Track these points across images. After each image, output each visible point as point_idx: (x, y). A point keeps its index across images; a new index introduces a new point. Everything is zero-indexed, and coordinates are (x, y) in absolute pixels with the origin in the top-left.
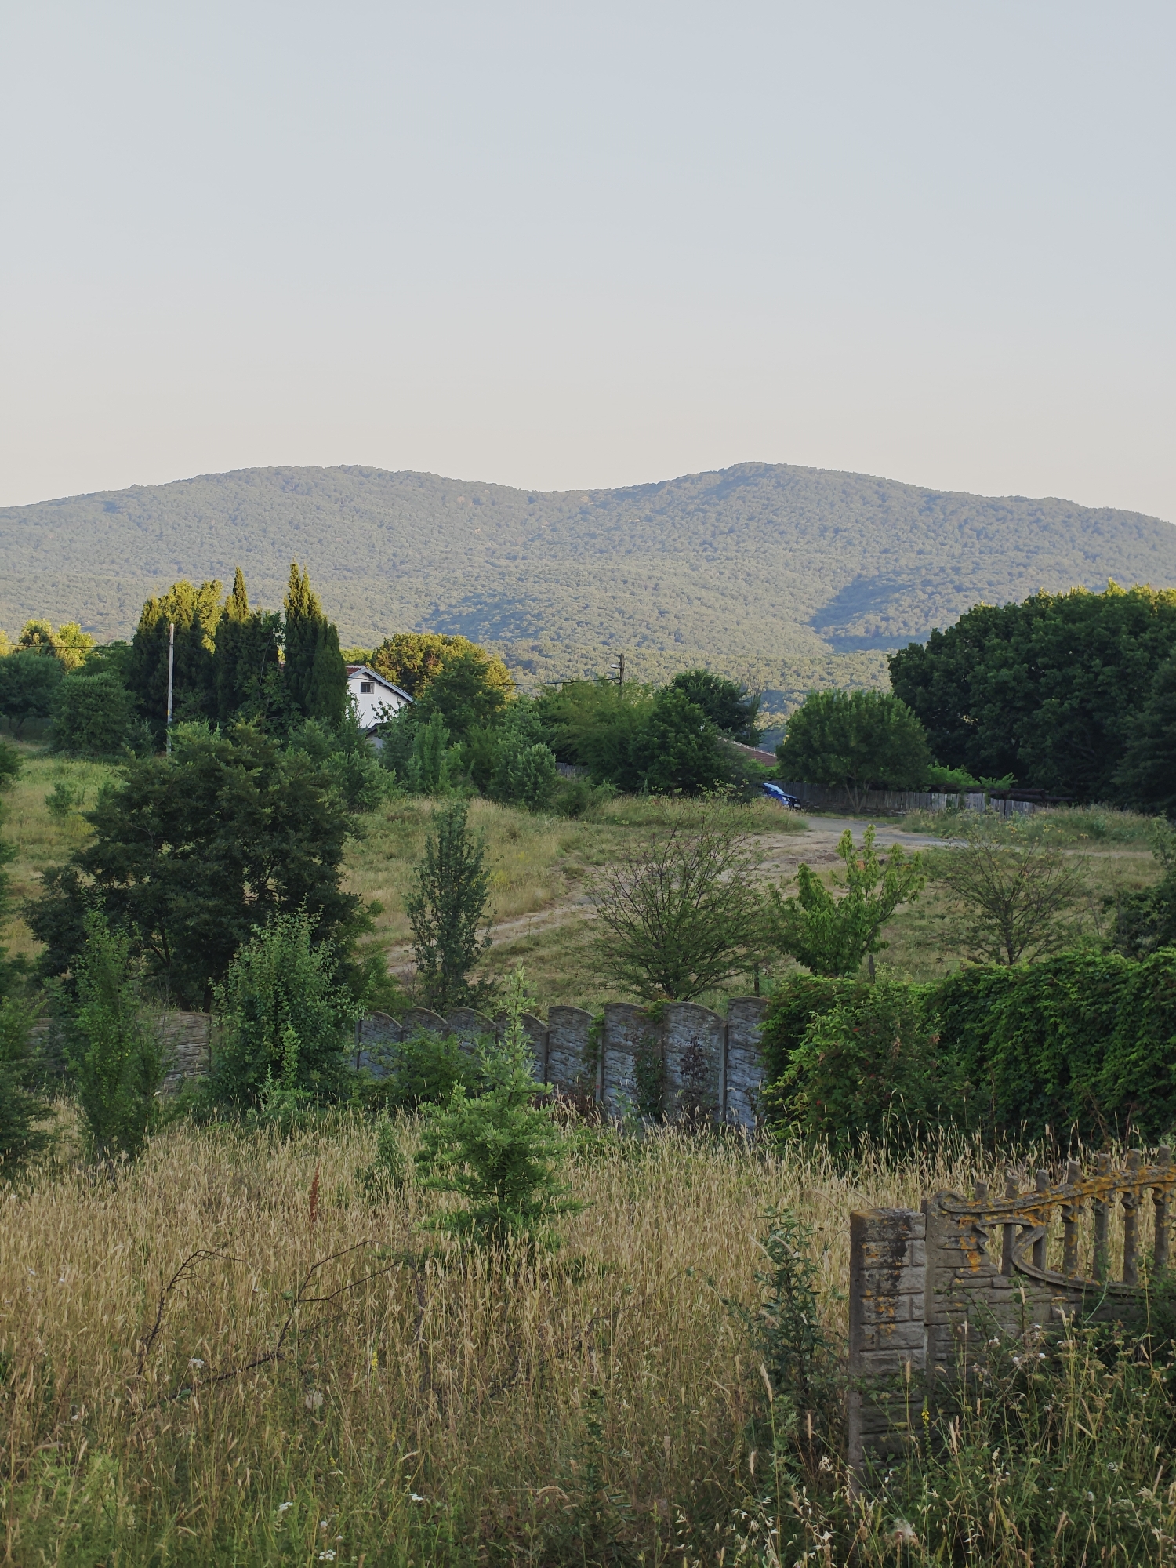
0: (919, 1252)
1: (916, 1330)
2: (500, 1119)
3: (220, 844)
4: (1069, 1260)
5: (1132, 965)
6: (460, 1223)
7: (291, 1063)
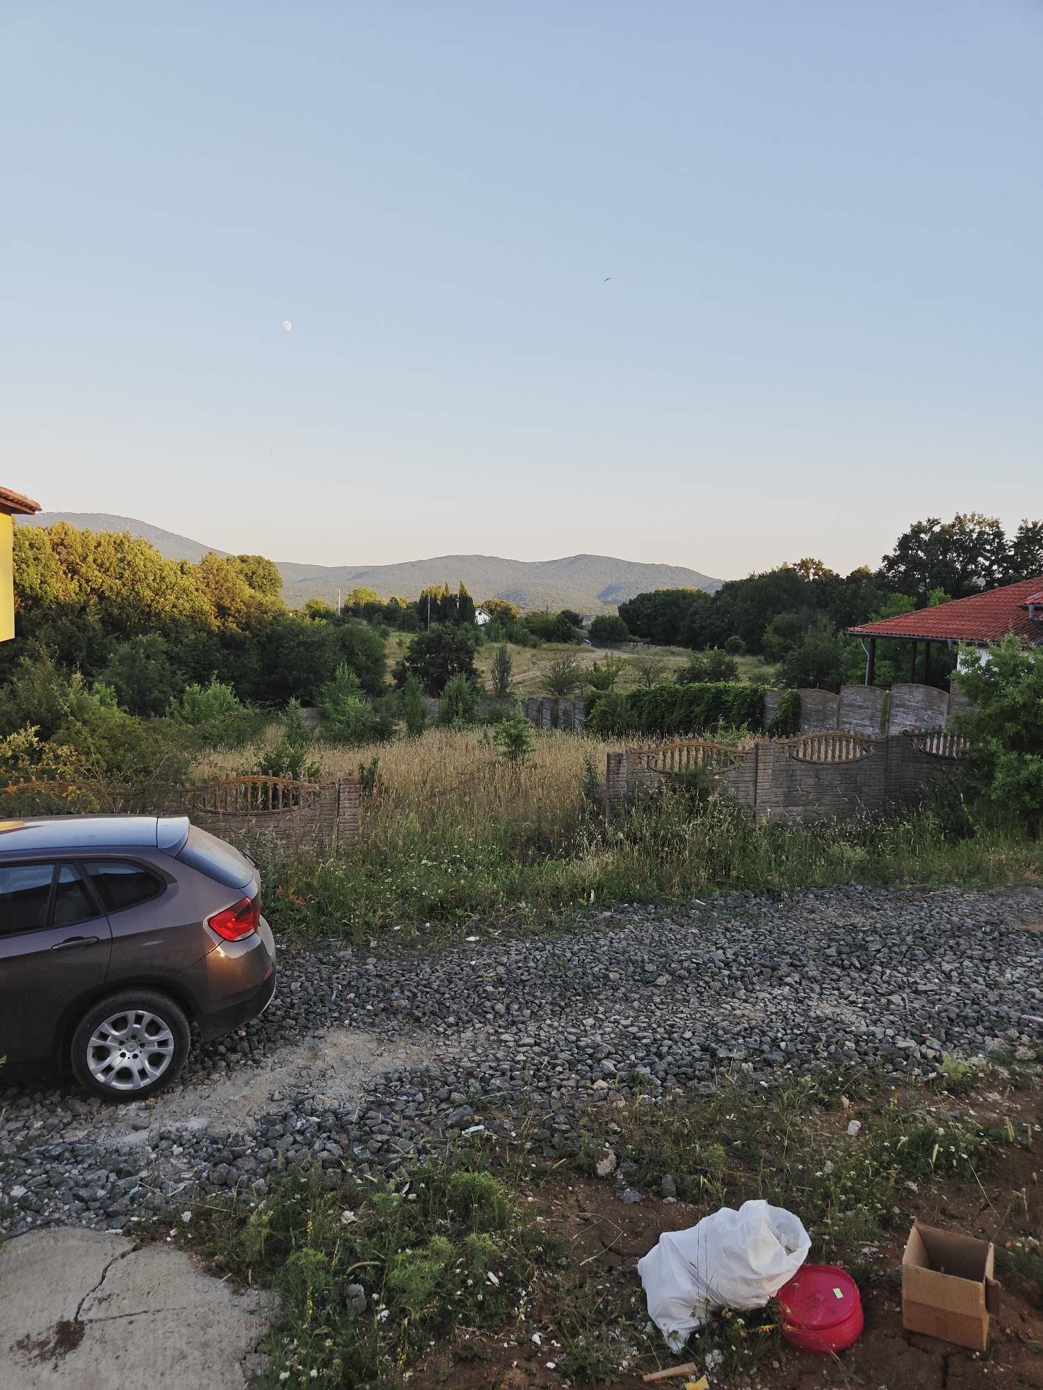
0: (624, 763)
1: (624, 783)
2: (515, 728)
3: (442, 655)
4: (664, 765)
5: (681, 688)
6: (504, 754)
7: (461, 712)
